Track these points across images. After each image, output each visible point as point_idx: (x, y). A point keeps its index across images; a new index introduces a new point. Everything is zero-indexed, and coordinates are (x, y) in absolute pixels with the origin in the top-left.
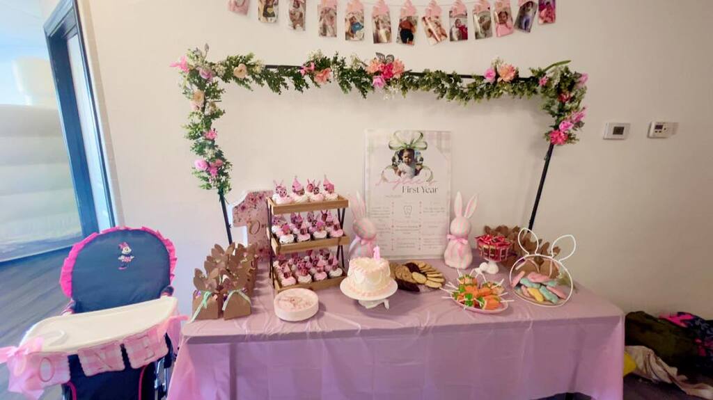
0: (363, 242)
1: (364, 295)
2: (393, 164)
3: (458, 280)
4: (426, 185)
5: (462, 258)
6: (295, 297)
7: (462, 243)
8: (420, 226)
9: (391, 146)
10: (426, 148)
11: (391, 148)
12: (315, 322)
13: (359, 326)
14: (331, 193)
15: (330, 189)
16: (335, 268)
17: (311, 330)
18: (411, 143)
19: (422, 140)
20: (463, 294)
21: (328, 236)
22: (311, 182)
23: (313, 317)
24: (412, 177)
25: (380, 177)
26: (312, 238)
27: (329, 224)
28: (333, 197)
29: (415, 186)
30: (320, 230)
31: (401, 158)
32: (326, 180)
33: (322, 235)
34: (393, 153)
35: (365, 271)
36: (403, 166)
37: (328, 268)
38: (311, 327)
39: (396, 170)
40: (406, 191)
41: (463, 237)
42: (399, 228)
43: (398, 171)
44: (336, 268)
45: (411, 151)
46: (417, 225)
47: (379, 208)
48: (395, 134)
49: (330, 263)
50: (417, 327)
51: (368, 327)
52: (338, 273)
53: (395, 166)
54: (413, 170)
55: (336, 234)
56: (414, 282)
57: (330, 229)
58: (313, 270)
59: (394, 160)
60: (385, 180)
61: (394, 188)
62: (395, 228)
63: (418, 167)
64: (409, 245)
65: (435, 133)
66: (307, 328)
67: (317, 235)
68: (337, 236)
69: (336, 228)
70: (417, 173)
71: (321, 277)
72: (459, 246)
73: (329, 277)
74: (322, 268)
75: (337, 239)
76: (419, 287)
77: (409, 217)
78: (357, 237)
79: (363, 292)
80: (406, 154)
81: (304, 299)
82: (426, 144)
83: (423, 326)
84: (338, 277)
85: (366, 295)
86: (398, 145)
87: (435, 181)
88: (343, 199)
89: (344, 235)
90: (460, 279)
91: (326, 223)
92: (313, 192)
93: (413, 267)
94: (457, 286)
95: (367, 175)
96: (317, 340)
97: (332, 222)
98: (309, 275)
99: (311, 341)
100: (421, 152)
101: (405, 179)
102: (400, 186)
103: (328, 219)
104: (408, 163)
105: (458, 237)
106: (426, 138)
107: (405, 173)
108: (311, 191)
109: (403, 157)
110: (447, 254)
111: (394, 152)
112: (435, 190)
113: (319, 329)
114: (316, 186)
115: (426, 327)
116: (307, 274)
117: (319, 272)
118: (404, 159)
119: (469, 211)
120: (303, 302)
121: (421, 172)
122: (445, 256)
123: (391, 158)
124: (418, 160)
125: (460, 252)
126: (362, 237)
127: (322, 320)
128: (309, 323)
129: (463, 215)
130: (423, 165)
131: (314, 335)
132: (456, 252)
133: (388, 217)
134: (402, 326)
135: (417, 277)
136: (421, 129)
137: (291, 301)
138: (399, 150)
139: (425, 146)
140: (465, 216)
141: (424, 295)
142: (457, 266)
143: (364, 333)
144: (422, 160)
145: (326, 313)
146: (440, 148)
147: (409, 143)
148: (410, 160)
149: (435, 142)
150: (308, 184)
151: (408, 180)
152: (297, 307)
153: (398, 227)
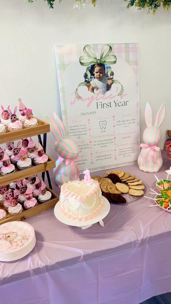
0: (67, 162)
1: (80, 220)
2: (86, 81)
3: (157, 185)
4: (118, 99)
5: (155, 163)
6: (9, 233)
7: (155, 150)
8: (115, 138)
9: (82, 61)
10: (115, 62)
11: (82, 64)
12: (36, 256)
13: (80, 252)
14: (29, 118)
15: (28, 114)
16: (43, 193)
17: (33, 267)
18: (101, 58)
19: (111, 54)
20: (167, 200)
21: (34, 164)
22: (6, 109)
23: (33, 252)
24: (104, 93)
25: (74, 96)
26: (18, 169)
27: (32, 150)
28: (32, 123)
29: (107, 101)
30: (24, 159)
31: (92, 74)
32: (21, 104)
33: (27, 163)
34: (84, 70)
35: (79, 197)
36: (95, 82)
37: (37, 192)
38: (33, 264)
39: (89, 86)
40: (100, 107)
41: (155, 145)
42: (97, 143)
43: (91, 87)
44: (45, 192)
45: (102, 65)
46: (112, 137)
47: (77, 126)
48: (84, 48)
49: (38, 187)
50: (135, 241)
51: (90, 251)
52: (47, 196)
53: (88, 83)
54: (105, 85)
55: (41, 160)
56: (120, 193)
57: (34, 155)
58: (22, 198)
59: (86, 76)
60: (79, 98)
61: (88, 106)
62: (93, 143)
63: (109, 82)
64: (106, 157)
65: (123, 46)
66: (29, 265)
67: (21, 164)
68: (43, 162)
69: (40, 154)
70: (108, 87)
71: (31, 203)
72: (152, 153)
73: (39, 202)
74: (31, 195)
75: (43, 165)
76: (124, 196)
77: (105, 131)
78: (59, 157)
79: (80, 217)
80: (97, 69)
81: (20, 233)
82: (115, 57)
83: (140, 238)
84: (48, 201)
85: (83, 219)
86: (89, 61)
87: (125, 95)
88: (43, 123)
89: (49, 160)
90: (159, 184)
91: (28, 149)
92: (10, 120)
93: (115, 178)
94: (159, 192)
95: (61, 94)
96: (41, 275)
97: (35, 147)
98: (19, 204)
99: (35, 278)
100: (111, 66)
101: (98, 95)
102: (95, 102)
103: (29, 146)
104: (100, 79)
105: (150, 145)
106: (115, 52)
107: (97, 89)
108: (7, 119)
109: (94, 73)
110: (140, 160)
111: (86, 67)
112: (125, 103)
113: (41, 264)
114: (13, 113)
115: (142, 239)
116: (16, 204)
117: (29, 199)
118: (96, 75)
119: (159, 120)
120: (19, 238)
121: (112, 85)
122: (139, 161)
123: (83, 74)
124: (109, 74)
125: (153, 157)
126: (65, 158)
127: (43, 252)
128: (29, 259)
129: (153, 124)
130: (114, 79)
131: (37, 271)
132: (149, 158)
133: (85, 134)
134: (121, 243)
135: (121, 188)
136: (109, 42)
137: (6, 239)
138: (90, 65)
139: (114, 60)
140: (155, 125)
141: (132, 205)
142: (151, 170)
143: (87, 257)
144: (112, 74)
145: (45, 243)
146: (128, 61)
147: (99, 58)
148: (101, 75)
149: (123, 54)
150: (2, 111)
151: (101, 95)
152: (14, 244)
153: (95, 141)
